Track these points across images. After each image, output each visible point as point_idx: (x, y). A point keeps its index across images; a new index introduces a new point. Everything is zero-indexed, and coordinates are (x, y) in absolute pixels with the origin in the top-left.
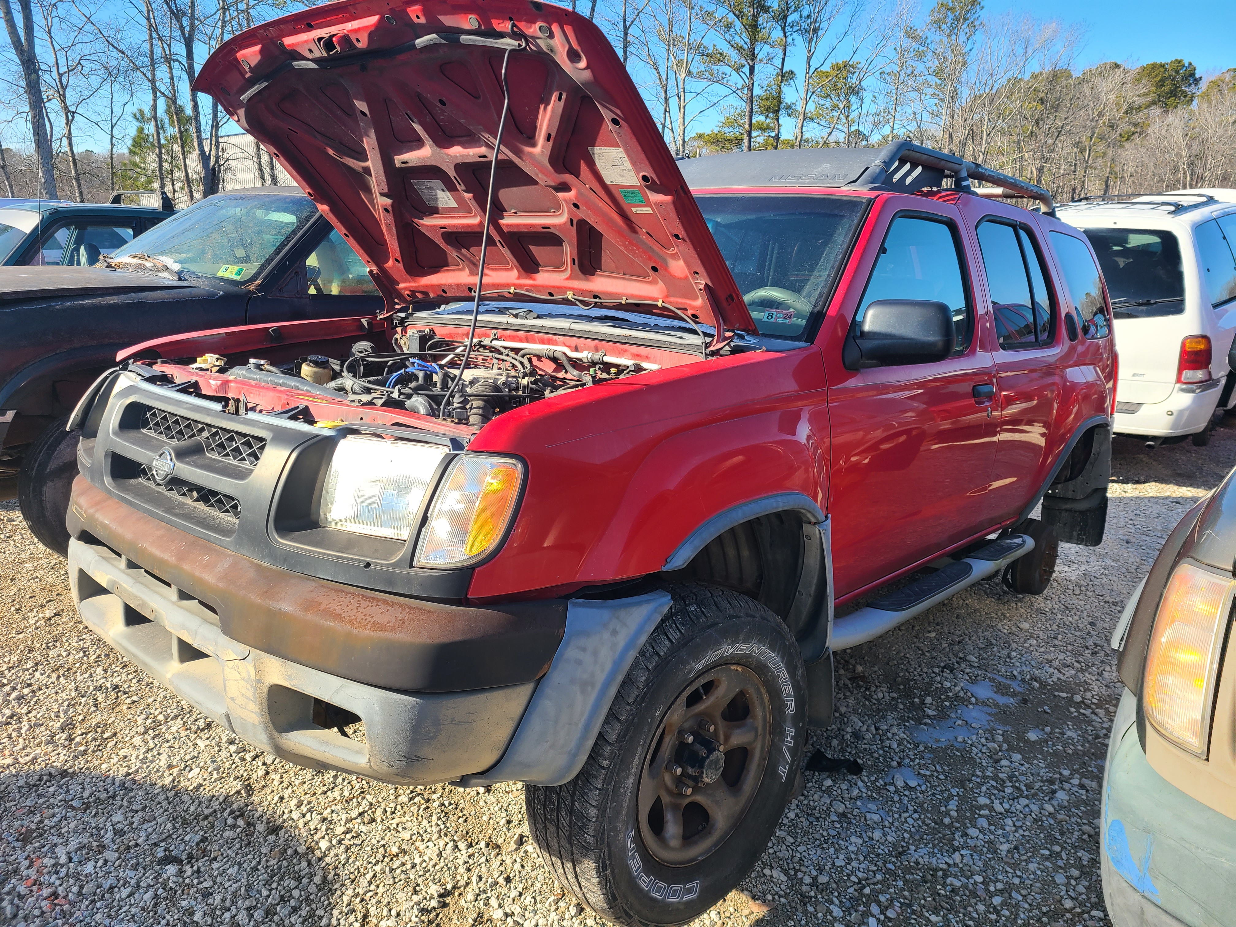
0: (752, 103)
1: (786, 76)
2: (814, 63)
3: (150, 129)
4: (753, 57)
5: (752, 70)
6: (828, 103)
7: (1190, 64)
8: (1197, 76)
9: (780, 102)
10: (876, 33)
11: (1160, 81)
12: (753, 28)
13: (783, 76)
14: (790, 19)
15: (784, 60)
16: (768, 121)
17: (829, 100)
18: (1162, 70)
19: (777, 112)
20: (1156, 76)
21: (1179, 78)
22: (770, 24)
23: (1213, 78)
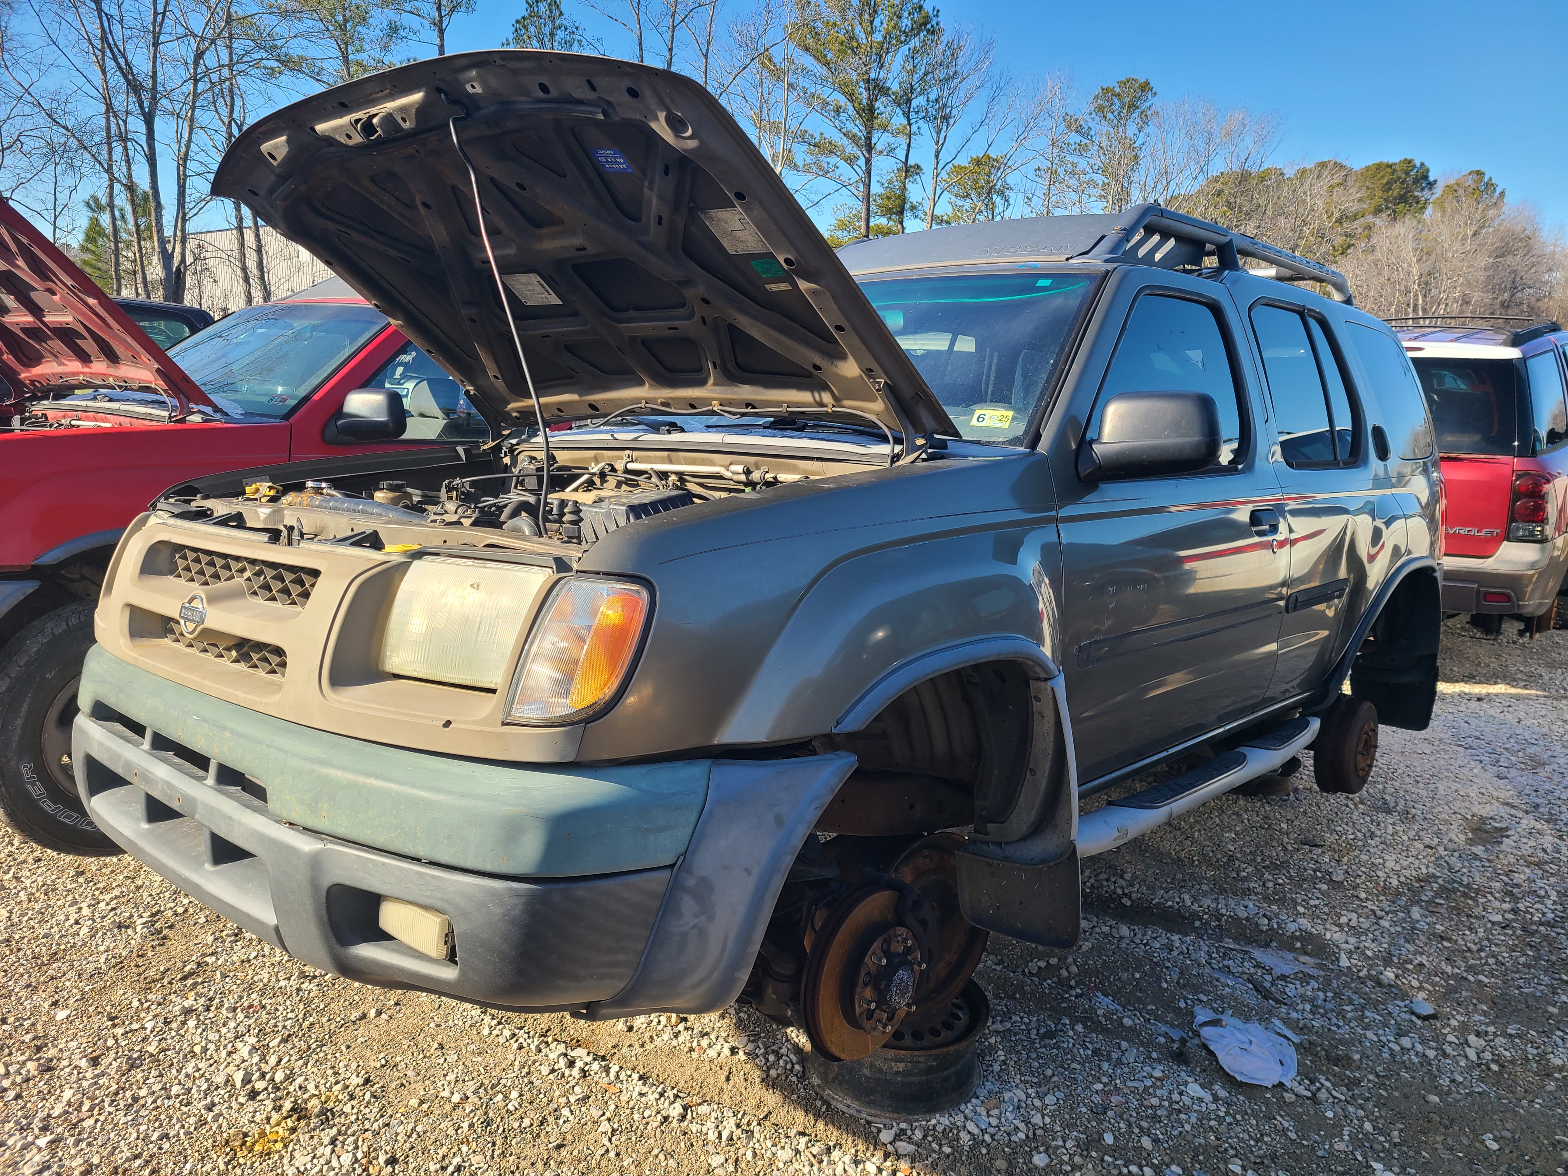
0: (868, 203)
1: (909, 170)
2: (944, 157)
3: (105, 220)
4: (870, 147)
5: (868, 161)
6: (967, 204)
7: (1422, 164)
8: (1431, 179)
9: (904, 202)
10: (1016, 123)
11: (1387, 183)
12: (869, 114)
13: (907, 171)
14: (914, 103)
15: (908, 150)
16: (891, 223)
17: (968, 200)
18: (1389, 170)
19: (901, 212)
20: (1383, 177)
21: (1410, 181)
22: (889, 109)
23: (1452, 182)
